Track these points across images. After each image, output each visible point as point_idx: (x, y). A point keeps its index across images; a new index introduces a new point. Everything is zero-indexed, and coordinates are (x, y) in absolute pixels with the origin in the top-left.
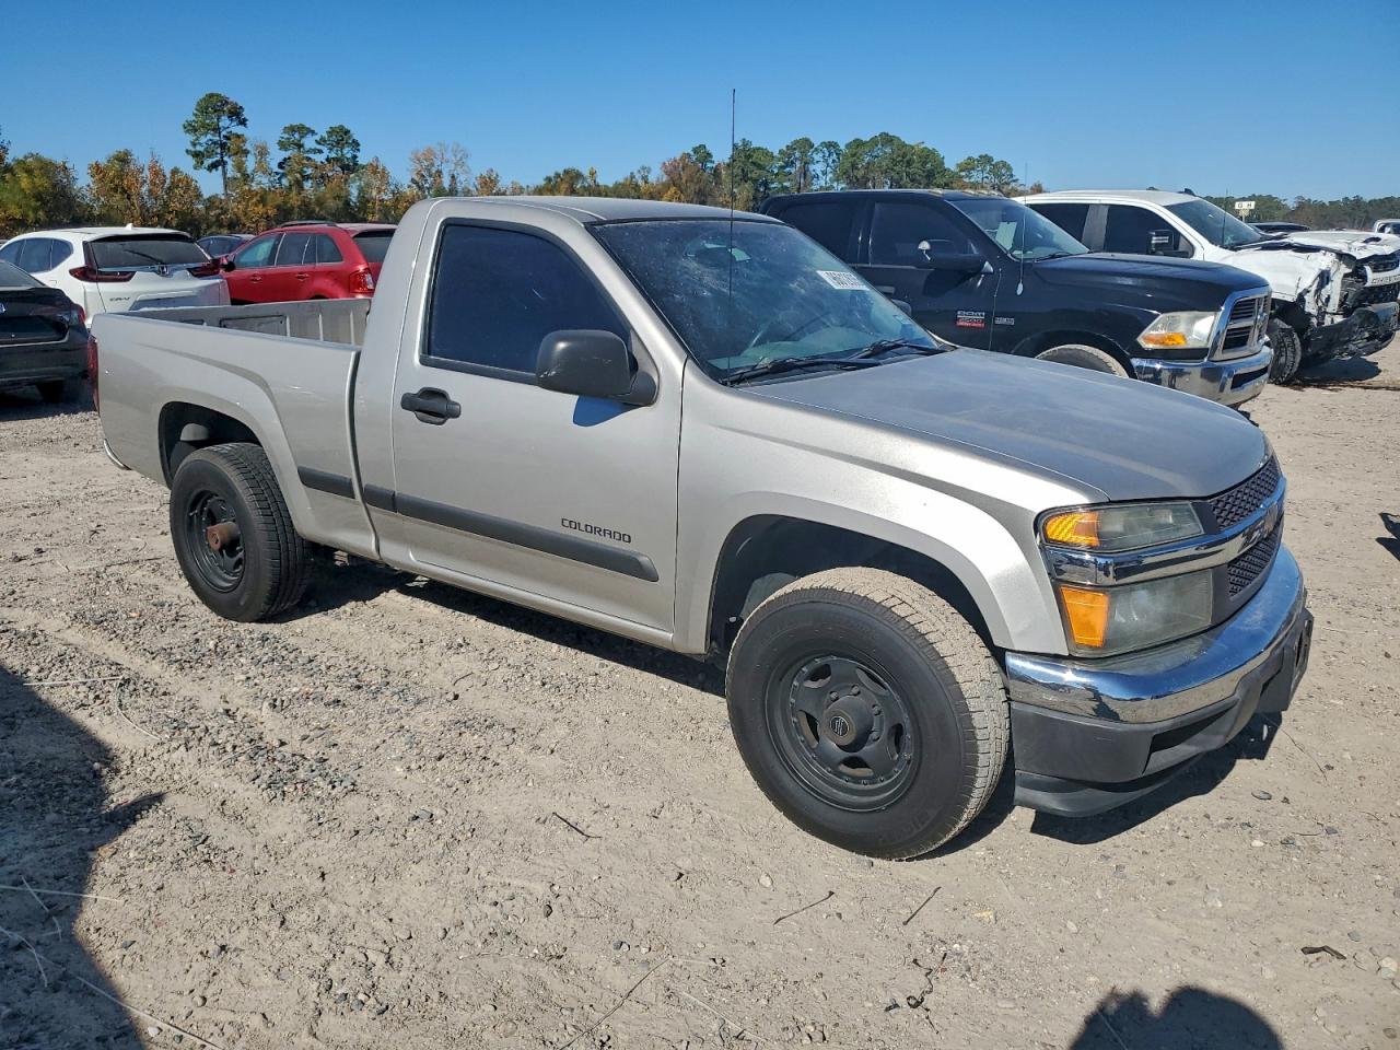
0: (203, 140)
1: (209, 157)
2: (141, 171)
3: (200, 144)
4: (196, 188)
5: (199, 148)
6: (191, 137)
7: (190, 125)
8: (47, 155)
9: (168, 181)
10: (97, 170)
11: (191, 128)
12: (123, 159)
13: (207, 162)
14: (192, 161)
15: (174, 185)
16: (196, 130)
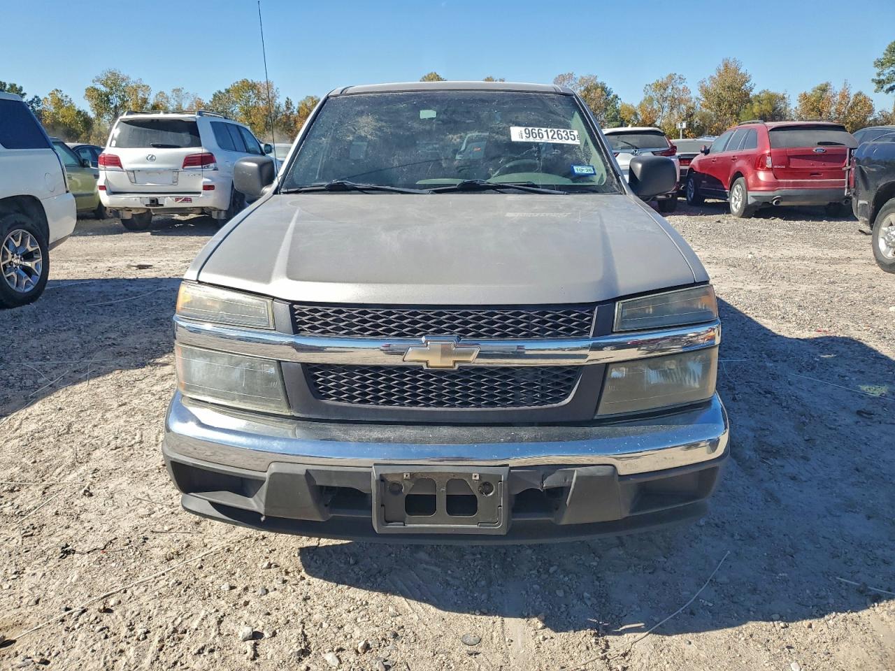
0: (887, 71)
1: (888, 83)
2: (834, 95)
3: (883, 74)
4: (871, 105)
5: (882, 77)
6: (878, 70)
7: (879, 61)
8: (773, 90)
9: (851, 102)
10: (805, 97)
11: (880, 64)
12: (824, 89)
13: (887, 86)
14: (874, 86)
15: (855, 104)
16: (882, 65)
